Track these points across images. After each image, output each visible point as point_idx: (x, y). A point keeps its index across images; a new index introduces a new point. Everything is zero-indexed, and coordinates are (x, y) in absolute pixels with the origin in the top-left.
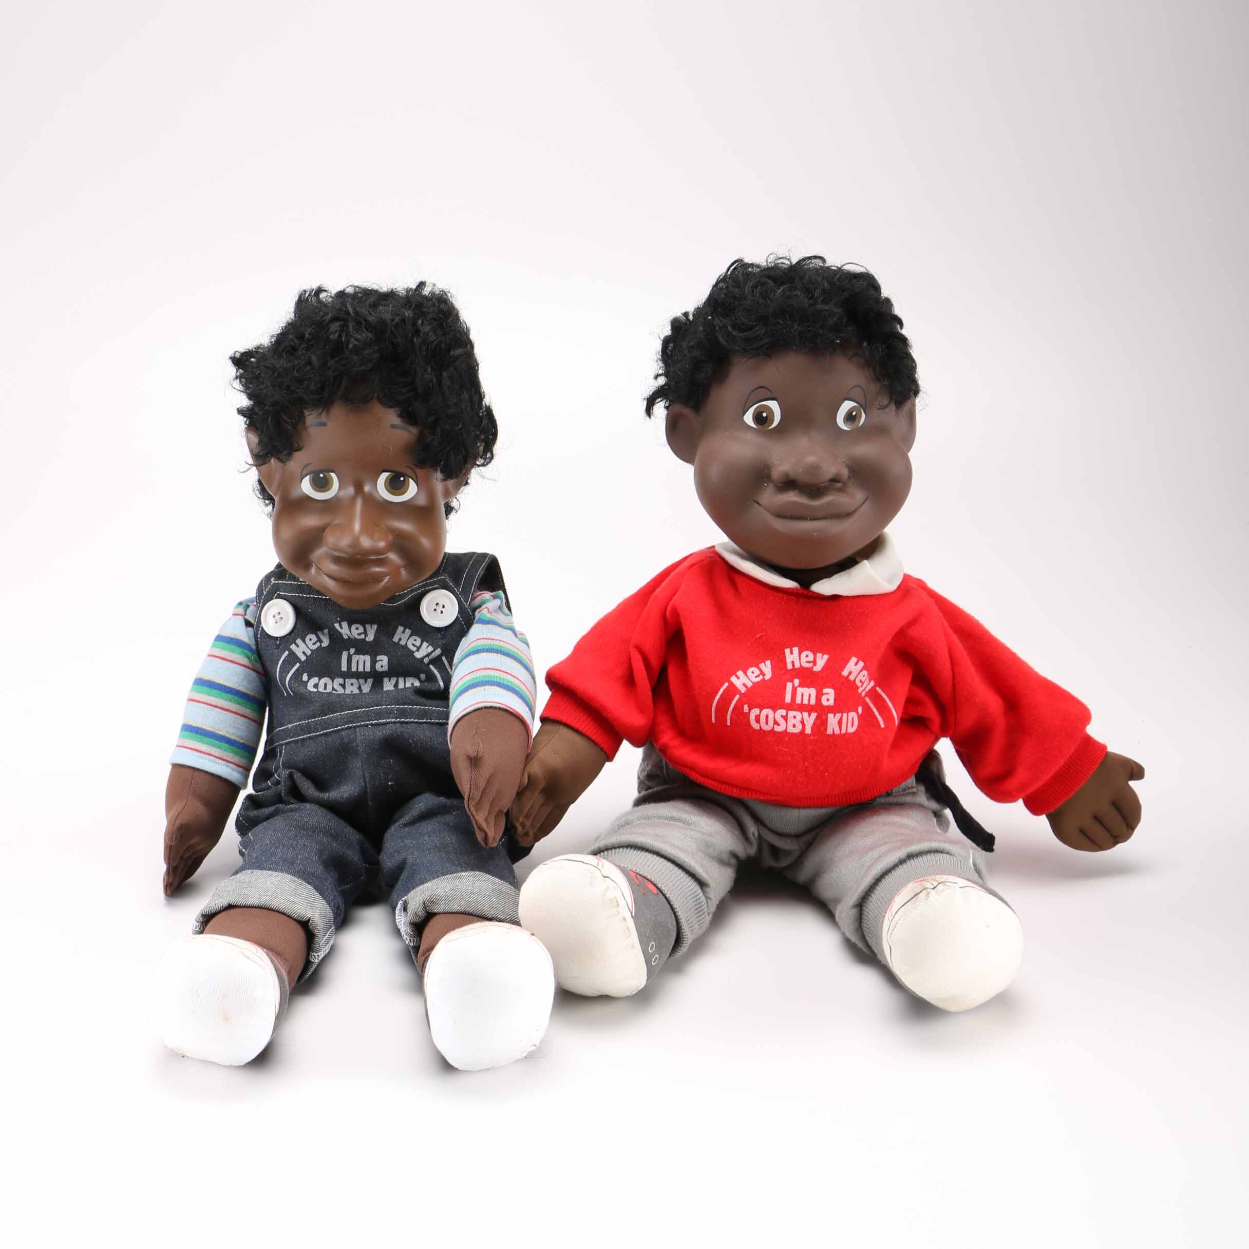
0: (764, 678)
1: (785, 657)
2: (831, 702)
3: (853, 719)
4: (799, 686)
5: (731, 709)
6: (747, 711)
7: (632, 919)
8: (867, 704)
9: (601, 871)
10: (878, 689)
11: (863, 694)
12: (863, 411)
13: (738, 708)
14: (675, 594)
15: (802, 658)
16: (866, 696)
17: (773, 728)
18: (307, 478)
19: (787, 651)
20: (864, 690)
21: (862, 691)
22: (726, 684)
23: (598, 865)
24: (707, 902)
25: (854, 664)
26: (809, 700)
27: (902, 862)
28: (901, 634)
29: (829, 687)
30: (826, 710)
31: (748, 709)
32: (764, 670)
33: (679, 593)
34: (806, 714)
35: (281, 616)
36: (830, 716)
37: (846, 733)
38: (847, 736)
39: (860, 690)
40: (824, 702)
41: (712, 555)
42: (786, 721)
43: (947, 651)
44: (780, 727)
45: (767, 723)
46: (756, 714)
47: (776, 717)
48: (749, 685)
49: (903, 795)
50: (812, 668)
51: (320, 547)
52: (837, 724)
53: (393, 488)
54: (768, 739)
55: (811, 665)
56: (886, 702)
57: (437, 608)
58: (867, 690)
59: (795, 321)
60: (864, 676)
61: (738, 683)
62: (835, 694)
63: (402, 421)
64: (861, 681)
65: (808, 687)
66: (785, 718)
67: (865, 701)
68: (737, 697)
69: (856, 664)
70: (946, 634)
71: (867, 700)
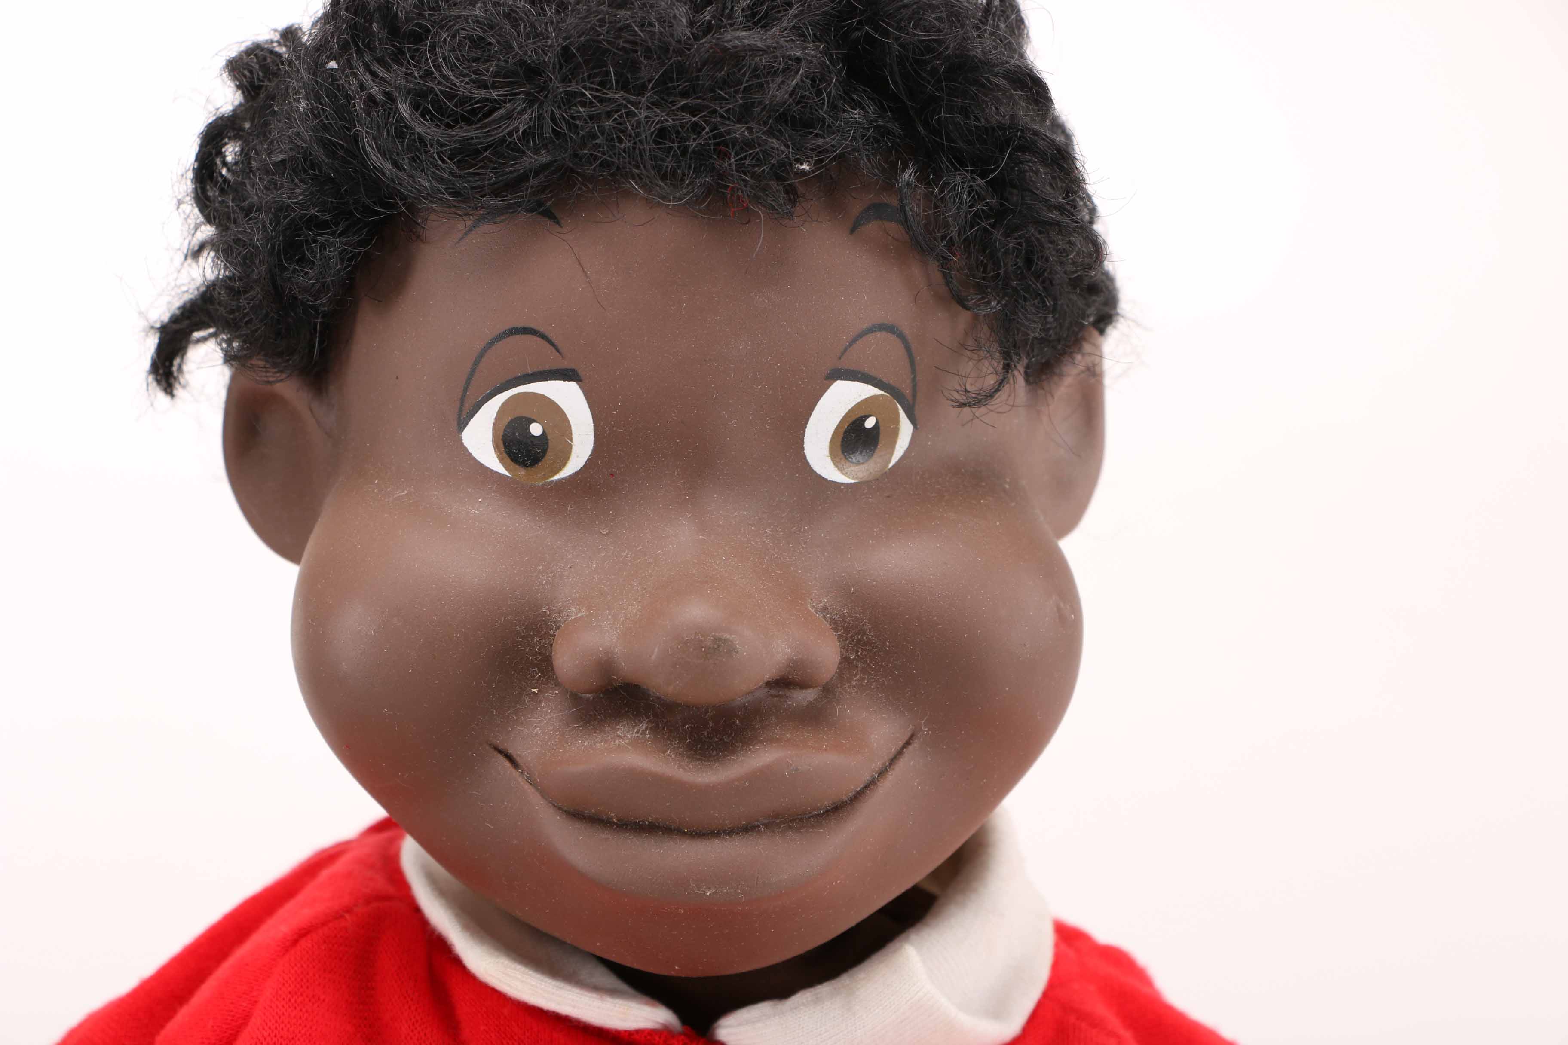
12: (902, 413)
59: (641, 90)
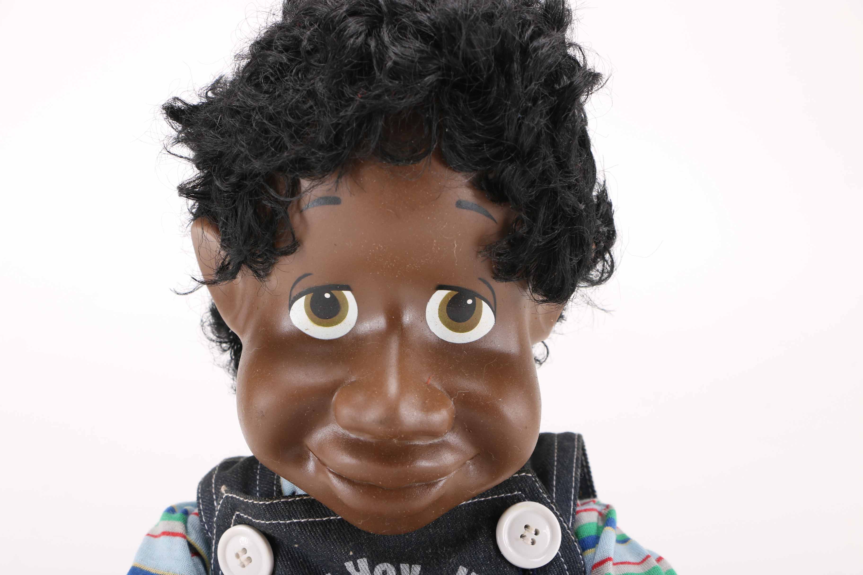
18: (302, 301)
35: (248, 555)
51: (326, 424)
53: (453, 319)
57: (526, 533)
63: (475, 196)
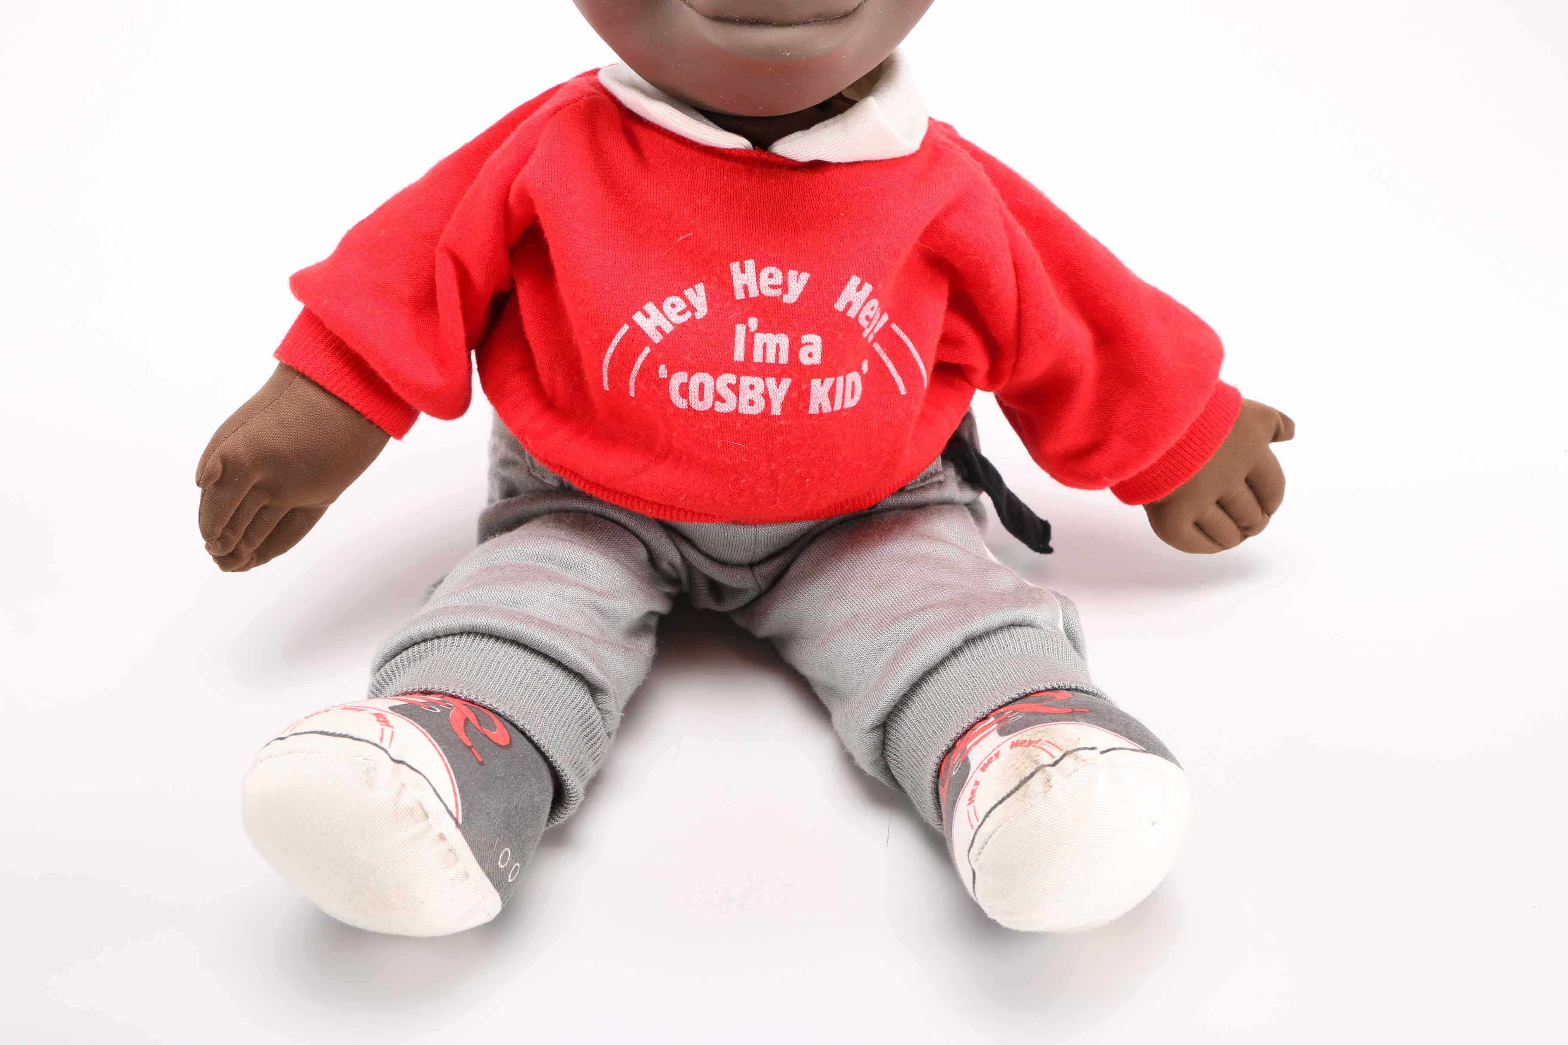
0: (694, 316)
1: (730, 277)
2: (817, 359)
3: (853, 383)
4: (757, 331)
5: (635, 371)
6: (666, 376)
7: (458, 832)
8: (876, 354)
9: (386, 752)
10: (894, 327)
11: (870, 339)
13: (649, 371)
14: (524, 162)
15: (761, 280)
16: (874, 341)
17: (713, 406)
19: (735, 266)
20: (872, 331)
21: (869, 335)
22: (626, 327)
23: (382, 738)
24: (603, 719)
25: (855, 288)
26: (777, 356)
27: (955, 652)
28: (933, 229)
29: (812, 332)
30: (808, 373)
31: (666, 372)
32: (692, 302)
33: (531, 162)
34: (771, 382)
36: (815, 382)
37: (842, 409)
38: (844, 414)
39: (865, 334)
40: (805, 360)
41: (592, 89)
42: (737, 393)
43: (1008, 254)
44: (725, 404)
45: (701, 398)
46: (681, 381)
47: (718, 387)
48: (668, 328)
49: (923, 487)
50: (781, 297)
52: (826, 395)
54: (704, 426)
55: (779, 292)
56: (908, 349)
58: (876, 330)
60: (872, 309)
61: (647, 325)
62: (824, 343)
64: (867, 318)
65: (774, 332)
66: (735, 388)
67: (873, 349)
68: (647, 351)
69: (859, 288)
70: (1007, 227)
71: (877, 347)
